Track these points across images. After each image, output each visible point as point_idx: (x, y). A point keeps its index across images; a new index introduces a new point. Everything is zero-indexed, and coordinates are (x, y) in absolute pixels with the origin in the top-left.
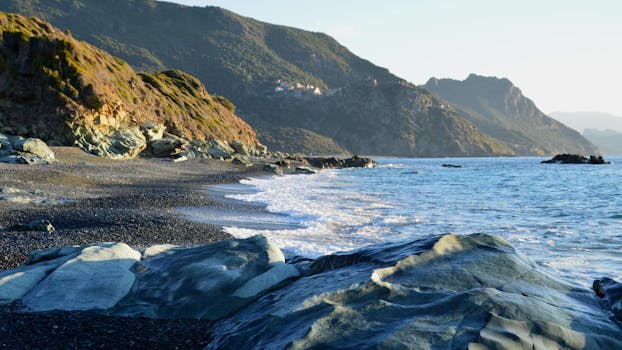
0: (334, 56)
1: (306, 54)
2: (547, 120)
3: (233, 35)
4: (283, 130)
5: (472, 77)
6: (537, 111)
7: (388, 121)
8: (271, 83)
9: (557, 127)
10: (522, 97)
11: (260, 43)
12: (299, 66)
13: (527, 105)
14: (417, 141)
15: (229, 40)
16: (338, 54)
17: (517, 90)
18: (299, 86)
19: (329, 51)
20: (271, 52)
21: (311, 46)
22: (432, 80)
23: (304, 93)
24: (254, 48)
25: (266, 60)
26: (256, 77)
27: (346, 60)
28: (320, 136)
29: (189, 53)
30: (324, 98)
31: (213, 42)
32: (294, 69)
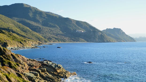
0: (87, 26)
1: (82, 25)
2: (127, 36)
3: (70, 22)
4: (76, 38)
5: (114, 28)
6: (125, 34)
7: (93, 37)
8: (76, 30)
9: (129, 37)
10: (123, 32)
11: (75, 24)
12: (81, 27)
13: (124, 33)
14: (98, 40)
15: (70, 23)
16: (88, 25)
17: (122, 30)
18: (80, 31)
19: (86, 25)
20: (76, 25)
21: (83, 24)
22: (107, 29)
23: (81, 32)
24: (73, 24)
25: (75, 26)
26: (73, 29)
27: (89, 26)
28: (82, 39)
29: (63, 25)
30: (84, 33)
31: (67, 23)
32: (80, 28)
